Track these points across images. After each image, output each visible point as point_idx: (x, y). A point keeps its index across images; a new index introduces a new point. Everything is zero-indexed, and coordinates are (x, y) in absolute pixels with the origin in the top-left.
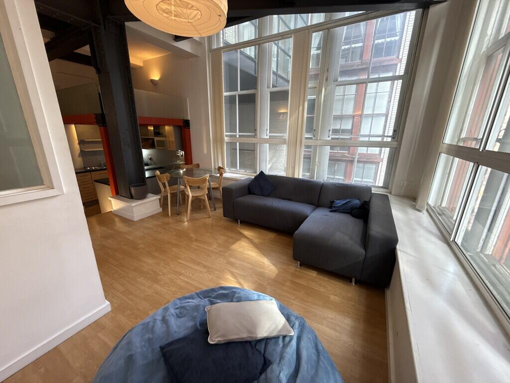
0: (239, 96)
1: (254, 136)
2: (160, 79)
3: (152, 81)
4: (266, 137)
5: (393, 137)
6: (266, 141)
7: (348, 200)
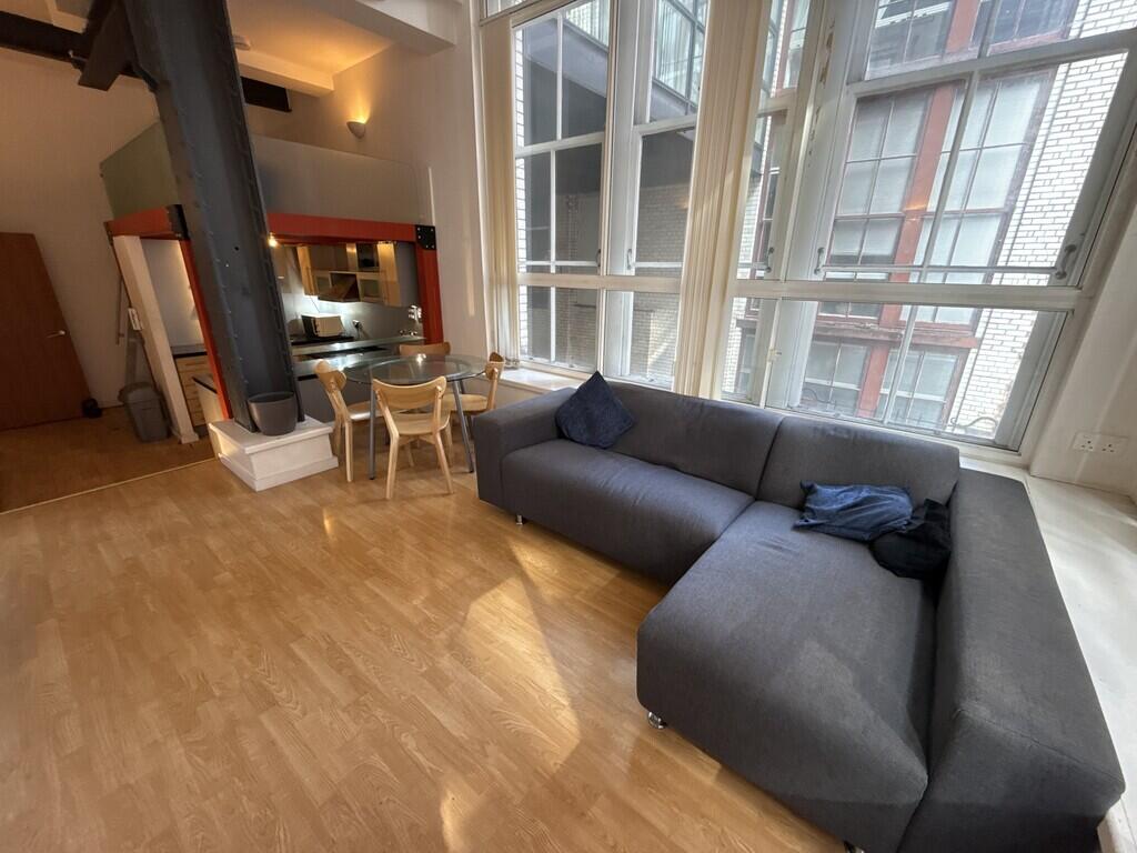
0: (561, 154)
1: (594, 270)
2: (368, 121)
3: (353, 127)
4: (626, 272)
5: (1060, 272)
6: (624, 284)
7: (864, 494)
